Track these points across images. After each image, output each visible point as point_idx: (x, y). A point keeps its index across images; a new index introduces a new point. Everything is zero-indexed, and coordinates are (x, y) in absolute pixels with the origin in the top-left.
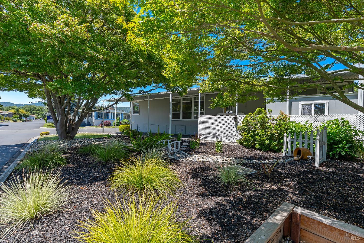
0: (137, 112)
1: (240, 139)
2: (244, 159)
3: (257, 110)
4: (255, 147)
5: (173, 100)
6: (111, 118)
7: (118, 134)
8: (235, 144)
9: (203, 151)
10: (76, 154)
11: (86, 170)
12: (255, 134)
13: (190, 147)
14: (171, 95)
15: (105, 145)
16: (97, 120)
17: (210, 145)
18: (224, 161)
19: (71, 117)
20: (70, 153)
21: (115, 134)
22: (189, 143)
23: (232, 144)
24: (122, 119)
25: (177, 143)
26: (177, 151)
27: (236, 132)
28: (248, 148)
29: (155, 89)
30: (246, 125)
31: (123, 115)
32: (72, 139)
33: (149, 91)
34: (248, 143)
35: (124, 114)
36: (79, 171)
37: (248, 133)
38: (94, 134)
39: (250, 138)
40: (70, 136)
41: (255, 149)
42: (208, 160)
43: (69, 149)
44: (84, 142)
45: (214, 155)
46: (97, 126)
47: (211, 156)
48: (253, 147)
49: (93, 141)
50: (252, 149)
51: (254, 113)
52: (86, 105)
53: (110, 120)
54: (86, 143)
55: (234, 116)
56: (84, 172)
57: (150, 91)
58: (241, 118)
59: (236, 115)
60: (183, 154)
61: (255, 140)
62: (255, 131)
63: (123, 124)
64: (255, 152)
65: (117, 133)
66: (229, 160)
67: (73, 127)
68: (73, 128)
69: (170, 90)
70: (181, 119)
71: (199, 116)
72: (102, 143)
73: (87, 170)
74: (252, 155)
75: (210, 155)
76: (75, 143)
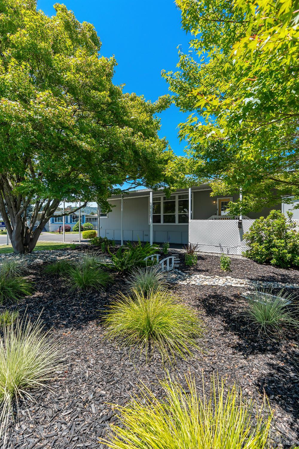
0: (106, 215)
1: (247, 251)
2: (263, 280)
3: (271, 212)
4: (270, 262)
5: (154, 199)
6: (71, 222)
7: (83, 243)
8: (240, 257)
9: (204, 269)
10: (41, 275)
11: (60, 302)
12: (270, 245)
13: (184, 264)
14: (151, 193)
15: (73, 260)
16: (53, 225)
17: (209, 259)
18: (239, 285)
19: (28, 223)
20: (32, 274)
21: (79, 243)
22: (182, 257)
23: (236, 257)
24: (83, 222)
25: (171, 259)
26: (171, 269)
27: (241, 241)
28: (261, 263)
29: (134, 188)
30: (257, 233)
31: (85, 218)
32: (30, 252)
33: (126, 190)
34: (261, 257)
35: (86, 216)
36: (52, 303)
37: (261, 245)
38: (53, 243)
39: (264, 250)
40: (28, 249)
41: (271, 265)
42: (216, 284)
43: (30, 267)
44: (47, 257)
45: (221, 275)
46: (53, 232)
47: (218, 277)
48: (268, 263)
49: (57, 255)
50: (266, 265)
51: (268, 218)
52: (47, 209)
53: (69, 224)
54: (50, 259)
55: (238, 221)
56: (58, 304)
57: (128, 190)
58: (248, 224)
59: (241, 219)
60: (179, 273)
61: (271, 253)
62: (270, 241)
63: (86, 229)
64: (272, 269)
65: (81, 241)
66: (245, 283)
67: (31, 237)
68: (31, 239)
69: (151, 188)
70: (162, 223)
71: (190, 220)
72: (69, 258)
73: (63, 302)
74: (272, 275)
75: (216, 276)
76: (36, 258)
